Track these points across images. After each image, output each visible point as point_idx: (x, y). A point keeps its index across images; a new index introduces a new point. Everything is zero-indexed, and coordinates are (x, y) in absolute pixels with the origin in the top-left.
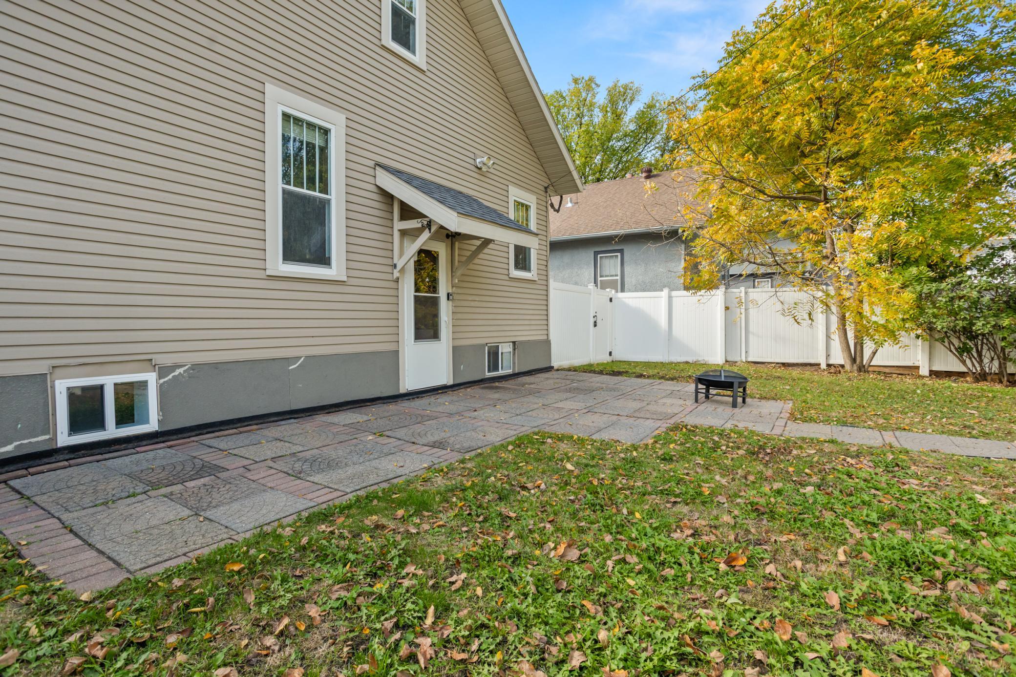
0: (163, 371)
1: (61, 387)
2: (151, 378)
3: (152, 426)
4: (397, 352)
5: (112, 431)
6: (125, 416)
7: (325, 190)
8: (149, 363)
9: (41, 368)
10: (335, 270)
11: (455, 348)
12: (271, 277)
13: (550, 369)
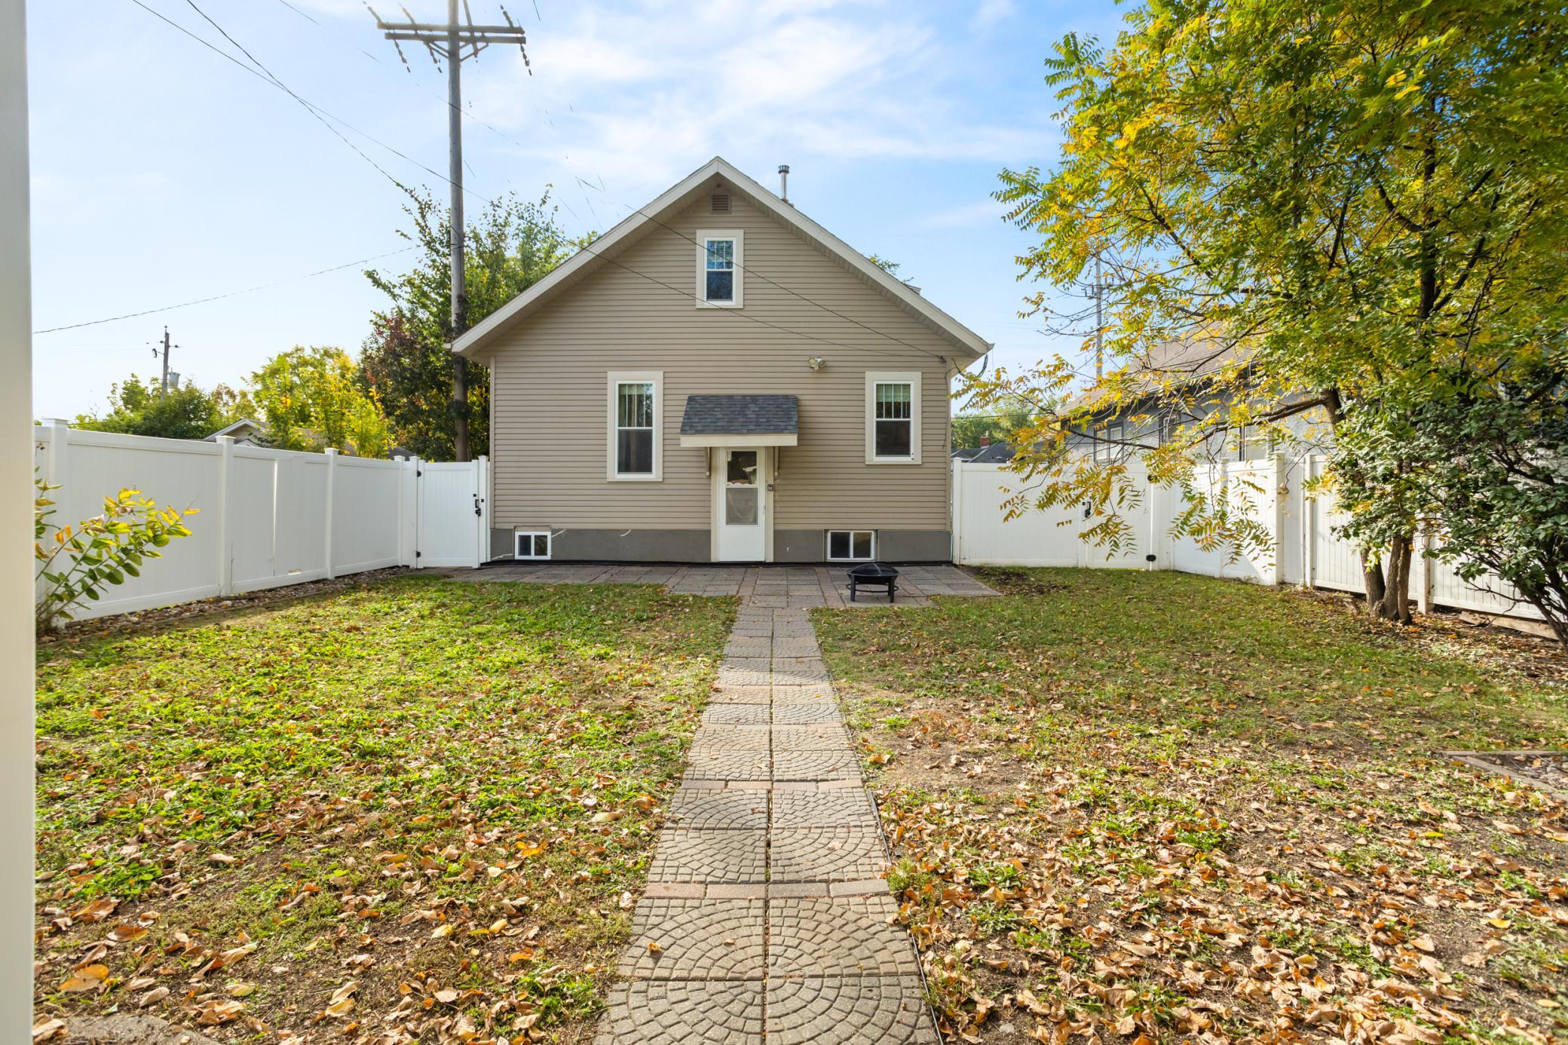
0: (554, 532)
1: (518, 534)
2: (548, 534)
3: (548, 557)
4: (709, 532)
5: (533, 557)
6: (541, 550)
7: (649, 424)
8: (547, 527)
9: (511, 526)
10: (656, 475)
11: (777, 533)
12: (610, 483)
13: (950, 563)
